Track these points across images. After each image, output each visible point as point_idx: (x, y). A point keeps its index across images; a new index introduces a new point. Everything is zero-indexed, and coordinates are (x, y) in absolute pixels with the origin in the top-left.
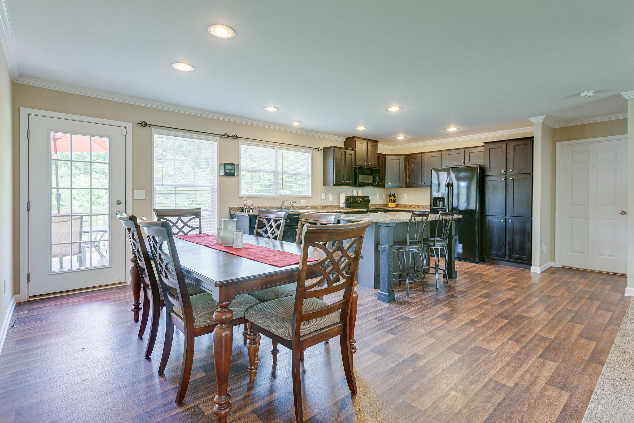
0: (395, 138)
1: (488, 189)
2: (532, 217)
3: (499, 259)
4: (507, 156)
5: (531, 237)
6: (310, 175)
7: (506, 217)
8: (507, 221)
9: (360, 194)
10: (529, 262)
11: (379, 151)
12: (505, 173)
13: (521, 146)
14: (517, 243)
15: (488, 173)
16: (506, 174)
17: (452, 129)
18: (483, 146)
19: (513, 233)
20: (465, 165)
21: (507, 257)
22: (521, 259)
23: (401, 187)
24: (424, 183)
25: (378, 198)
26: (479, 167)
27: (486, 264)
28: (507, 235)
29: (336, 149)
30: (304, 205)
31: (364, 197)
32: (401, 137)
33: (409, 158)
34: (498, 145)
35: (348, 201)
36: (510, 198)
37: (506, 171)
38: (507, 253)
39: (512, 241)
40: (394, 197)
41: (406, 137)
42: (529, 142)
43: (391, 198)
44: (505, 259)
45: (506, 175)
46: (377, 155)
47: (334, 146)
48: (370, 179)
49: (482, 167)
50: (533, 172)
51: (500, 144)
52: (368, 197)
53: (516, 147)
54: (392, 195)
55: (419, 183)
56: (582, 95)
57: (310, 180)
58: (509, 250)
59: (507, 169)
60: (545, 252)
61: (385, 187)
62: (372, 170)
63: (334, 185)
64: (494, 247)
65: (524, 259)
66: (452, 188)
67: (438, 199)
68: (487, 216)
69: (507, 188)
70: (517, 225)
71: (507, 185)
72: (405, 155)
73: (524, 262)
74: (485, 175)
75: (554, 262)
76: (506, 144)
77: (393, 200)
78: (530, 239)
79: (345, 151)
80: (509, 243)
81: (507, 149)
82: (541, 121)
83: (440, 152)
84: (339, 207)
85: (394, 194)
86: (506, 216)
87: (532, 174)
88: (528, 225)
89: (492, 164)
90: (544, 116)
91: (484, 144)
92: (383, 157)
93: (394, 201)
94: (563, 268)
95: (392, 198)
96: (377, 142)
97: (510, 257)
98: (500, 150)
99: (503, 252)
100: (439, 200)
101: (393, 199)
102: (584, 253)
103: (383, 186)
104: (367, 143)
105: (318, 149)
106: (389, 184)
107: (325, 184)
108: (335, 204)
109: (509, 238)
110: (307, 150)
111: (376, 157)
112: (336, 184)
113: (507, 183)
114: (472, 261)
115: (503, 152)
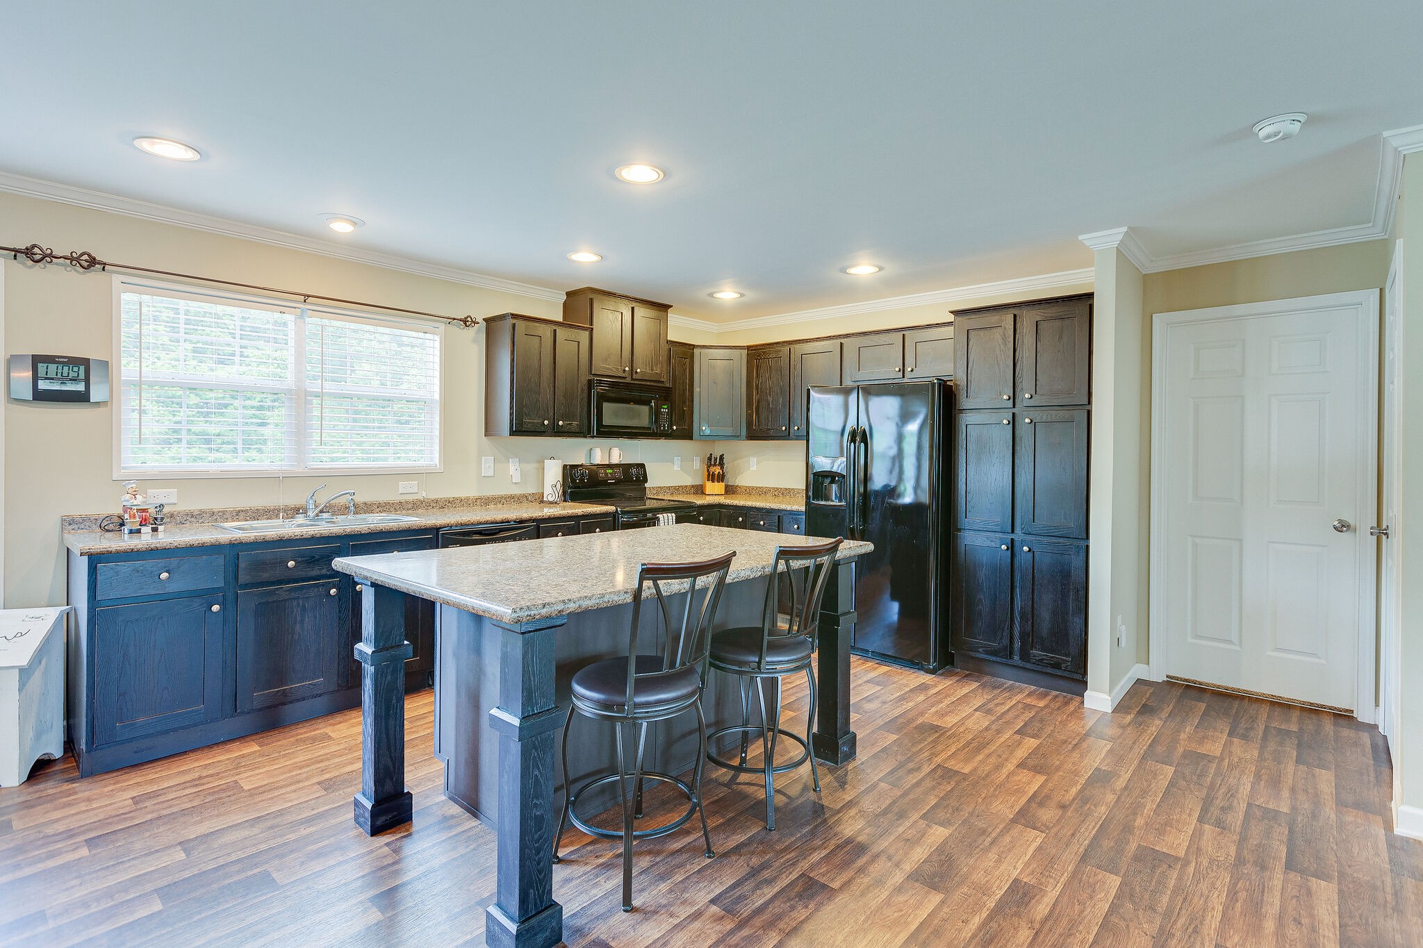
0: (711, 295)
1: (964, 451)
2: (1088, 538)
3: (993, 661)
4: (1017, 354)
5: (1083, 600)
6: (437, 400)
7: (1013, 536)
8: (1017, 548)
9: (615, 460)
10: (1078, 677)
11: (672, 336)
12: (1010, 404)
13: (1058, 323)
14: (1045, 616)
15: (965, 403)
16: (1014, 407)
17: (864, 269)
18: (950, 324)
19: (1033, 584)
20: (904, 377)
21: (1016, 658)
22: (1057, 666)
23: (736, 437)
24: (796, 428)
25: (676, 468)
26: (940, 385)
27: (956, 674)
28: (1018, 591)
29: (520, 324)
30: (410, 498)
31: (626, 467)
32: (728, 294)
33: (758, 355)
34: (992, 319)
35: (573, 481)
36: (1024, 479)
37: (1014, 398)
38: (1017, 645)
39: (1030, 610)
40: (722, 465)
41: (742, 295)
42: (1082, 307)
43: (712, 469)
44: (1010, 662)
45: (1014, 410)
46: (667, 347)
47: (512, 314)
48: (641, 416)
49: (948, 383)
50: (1090, 402)
51: (996, 317)
52: (642, 466)
53: (1043, 326)
54: (716, 459)
55: (784, 428)
56: (1262, 134)
57: (438, 419)
58: (1023, 636)
59: (1018, 390)
60: (1123, 643)
61: (691, 438)
62: (649, 389)
63: (513, 433)
64: (980, 624)
65: (1063, 666)
66: (862, 445)
67: (827, 477)
68: (960, 530)
69: (1017, 448)
70: (1045, 560)
71: (1017, 439)
72: (749, 348)
73: (1066, 674)
74: (955, 409)
75: (1145, 666)
76: (1015, 316)
77: (716, 473)
78: (1083, 605)
79: (555, 331)
80: (1023, 615)
81: (1018, 332)
82: (1115, 244)
83: (839, 341)
84: (541, 501)
85: (722, 457)
86: (1013, 531)
87: (1088, 407)
88: (1077, 562)
89: (974, 376)
90: (1125, 229)
91: (951, 318)
92: (684, 353)
93: (721, 478)
94: (1172, 683)
95: (716, 468)
96: (664, 308)
97: (1025, 656)
98: (997, 335)
99: (1006, 641)
100: (829, 480)
101: (717, 470)
102: (1231, 642)
103: (687, 435)
104: (633, 308)
105: (465, 321)
106: (704, 428)
107: (489, 430)
108: (531, 489)
109: (1021, 600)
110: (428, 325)
111: (664, 353)
112: (518, 430)
113: (1017, 432)
114: (918, 664)
115: (1004, 338)
